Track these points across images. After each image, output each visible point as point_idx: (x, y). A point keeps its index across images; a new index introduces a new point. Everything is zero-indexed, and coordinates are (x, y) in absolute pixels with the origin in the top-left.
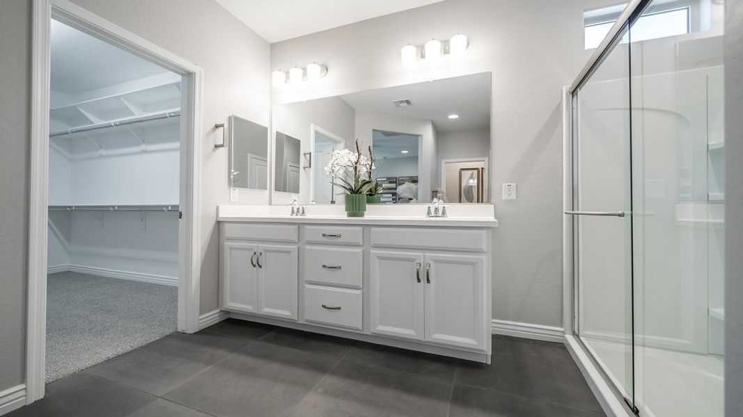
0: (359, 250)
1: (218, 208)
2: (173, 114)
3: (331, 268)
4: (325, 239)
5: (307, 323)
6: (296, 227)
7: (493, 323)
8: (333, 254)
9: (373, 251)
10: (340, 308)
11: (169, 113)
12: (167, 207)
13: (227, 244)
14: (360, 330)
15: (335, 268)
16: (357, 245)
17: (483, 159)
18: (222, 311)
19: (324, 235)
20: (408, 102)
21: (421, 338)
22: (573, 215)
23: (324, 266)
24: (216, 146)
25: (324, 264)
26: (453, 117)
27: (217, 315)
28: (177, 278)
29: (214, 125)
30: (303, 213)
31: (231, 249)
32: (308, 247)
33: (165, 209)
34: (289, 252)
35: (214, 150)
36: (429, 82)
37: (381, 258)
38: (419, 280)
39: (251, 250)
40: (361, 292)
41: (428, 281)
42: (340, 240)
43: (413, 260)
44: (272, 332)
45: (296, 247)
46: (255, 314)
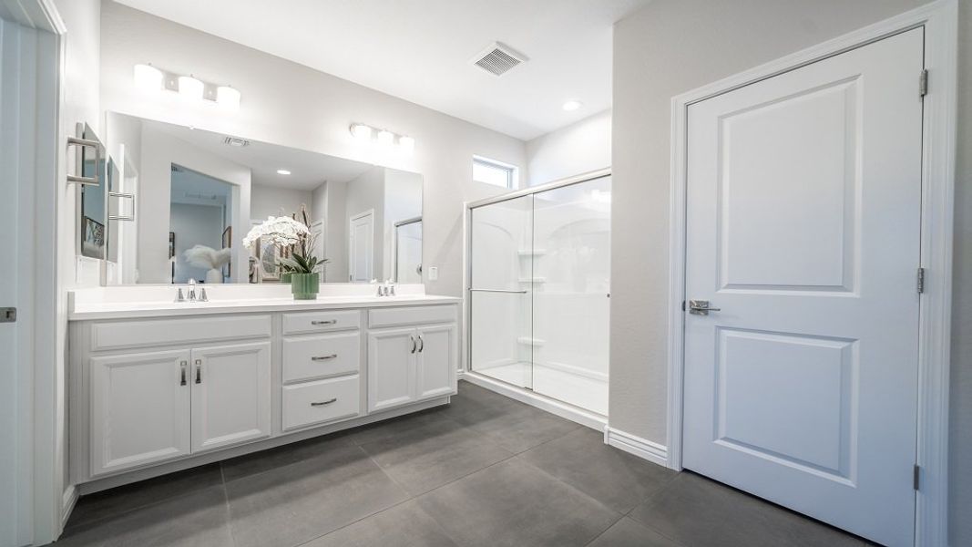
0: (356, 334)
1: (69, 296)
3: (322, 358)
4: (314, 328)
6: (268, 317)
7: (458, 372)
8: (324, 343)
10: (335, 400)
13: (98, 359)
14: (357, 415)
15: (327, 358)
19: (313, 323)
21: (413, 400)
22: (471, 291)
23: (313, 359)
24: (68, 181)
25: (314, 356)
26: (284, 172)
29: (67, 139)
30: (204, 297)
31: (111, 366)
32: (288, 340)
34: (256, 351)
37: (379, 338)
38: (413, 352)
39: (173, 360)
40: (358, 376)
41: (420, 351)
42: (335, 326)
43: (406, 335)
44: (222, 470)
45: (268, 343)
46: (187, 455)
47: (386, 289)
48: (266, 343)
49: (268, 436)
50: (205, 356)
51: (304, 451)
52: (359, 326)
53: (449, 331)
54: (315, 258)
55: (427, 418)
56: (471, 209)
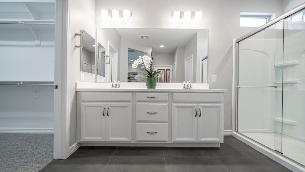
0: (167, 104)
1: (76, 83)
2: (23, 23)
3: (152, 113)
4: (149, 99)
5: (137, 142)
6: (131, 93)
7: (224, 131)
9: (174, 104)
10: (156, 133)
11: (22, 22)
12: (20, 82)
13: (83, 104)
14: (167, 142)
15: (153, 113)
16: (166, 102)
17: (169, 66)
18: (78, 143)
19: (148, 97)
20: (147, 37)
21: (196, 141)
22: (238, 87)
23: (148, 113)
24: (76, 47)
25: (148, 112)
26: (162, 46)
27: (76, 146)
28: (53, 128)
29: (75, 34)
30: (119, 87)
31: (86, 106)
32: (138, 104)
33: (18, 84)
34: (126, 107)
35: (75, 49)
36: (183, 29)
37: (177, 107)
38: (196, 116)
39: (101, 107)
40: (166, 124)
41: (200, 116)
42: (156, 100)
43: (192, 107)
44: (115, 150)
45: (131, 104)
46: (104, 142)
47: (187, 85)
48: (130, 104)
49: (130, 142)
50: (110, 106)
51: (143, 152)
52: (168, 101)
53: (218, 107)
54: (155, 71)
55: (203, 152)
56: (238, 42)
